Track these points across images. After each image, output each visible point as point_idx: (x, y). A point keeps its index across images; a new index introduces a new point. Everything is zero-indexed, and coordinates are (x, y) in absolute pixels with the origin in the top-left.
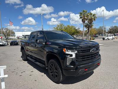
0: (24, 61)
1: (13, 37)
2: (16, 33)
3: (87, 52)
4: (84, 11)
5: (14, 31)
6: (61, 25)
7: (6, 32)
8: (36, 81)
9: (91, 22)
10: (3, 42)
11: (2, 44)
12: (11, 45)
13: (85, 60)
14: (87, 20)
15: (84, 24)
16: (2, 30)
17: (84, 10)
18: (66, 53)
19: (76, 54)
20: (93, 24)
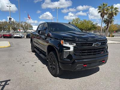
0: (32, 53)
1: (31, 31)
2: (33, 27)
3: (89, 46)
4: (104, 5)
5: (32, 25)
6: (77, 20)
7: (25, 25)
8: (35, 71)
9: (112, 17)
10: (20, 34)
11: (19, 36)
12: (27, 38)
13: (86, 55)
14: (106, 14)
15: (103, 19)
16: (22, 23)
17: (104, 3)
18: (64, 45)
19: (74, 47)
20: (113, 19)
